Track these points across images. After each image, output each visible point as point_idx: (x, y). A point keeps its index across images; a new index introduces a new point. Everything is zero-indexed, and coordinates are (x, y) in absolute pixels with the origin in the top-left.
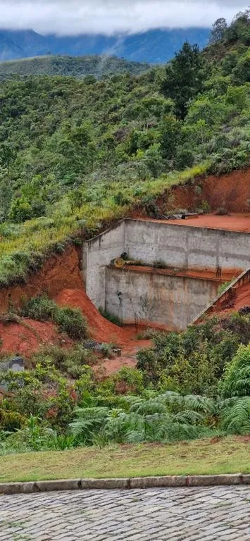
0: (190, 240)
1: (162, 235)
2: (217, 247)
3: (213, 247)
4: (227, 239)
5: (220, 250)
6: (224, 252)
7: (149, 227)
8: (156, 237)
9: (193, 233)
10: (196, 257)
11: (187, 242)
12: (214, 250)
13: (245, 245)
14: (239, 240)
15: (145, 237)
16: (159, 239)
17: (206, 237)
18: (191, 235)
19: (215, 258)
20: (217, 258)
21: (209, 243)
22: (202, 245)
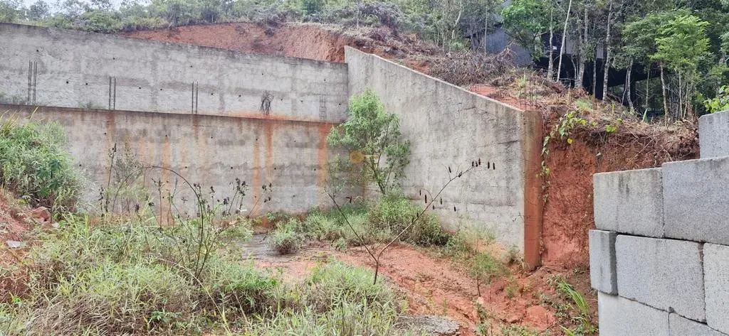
0: (160, 65)
1: (93, 55)
2: (219, 78)
3: (211, 77)
4: (239, 65)
5: (226, 83)
6: (234, 86)
7: (56, 39)
8: (77, 59)
9: (167, 53)
10: (175, 96)
11: (154, 65)
12: (215, 83)
13: (272, 75)
14: (261, 67)
15: (46, 59)
16: (83, 64)
17: (197, 62)
18: (162, 56)
19: (216, 97)
20: (221, 99)
21: (204, 72)
22: (188, 75)
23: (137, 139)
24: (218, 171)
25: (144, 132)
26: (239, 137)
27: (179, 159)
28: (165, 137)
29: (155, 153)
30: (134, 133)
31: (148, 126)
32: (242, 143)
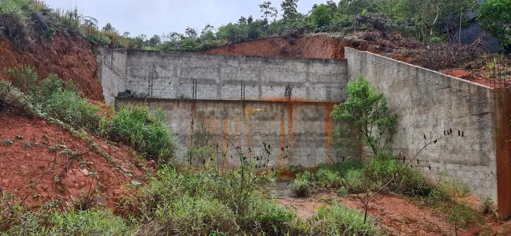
0: (223, 70)
1: (184, 66)
2: (258, 76)
3: (253, 75)
4: (271, 66)
5: (263, 78)
6: (268, 80)
7: (164, 57)
8: (175, 69)
9: (227, 62)
10: (231, 89)
11: (219, 71)
12: (255, 79)
13: (293, 71)
14: (286, 67)
15: (158, 69)
16: (179, 72)
17: (245, 66)
18: (223, 64)
19: (257, 88)
20: (260, 90)
21: (249, 72)
22: (239, 75)
23: (209, 117)
24: (258, 137)
25: (213, 113)
26: (271, 115)
27: (234, 129)
28: (225, 116)
29: (219, 126)
30: (207, 114)
31: (215, 109)
32: (273, 118)
